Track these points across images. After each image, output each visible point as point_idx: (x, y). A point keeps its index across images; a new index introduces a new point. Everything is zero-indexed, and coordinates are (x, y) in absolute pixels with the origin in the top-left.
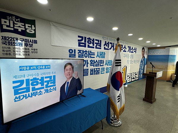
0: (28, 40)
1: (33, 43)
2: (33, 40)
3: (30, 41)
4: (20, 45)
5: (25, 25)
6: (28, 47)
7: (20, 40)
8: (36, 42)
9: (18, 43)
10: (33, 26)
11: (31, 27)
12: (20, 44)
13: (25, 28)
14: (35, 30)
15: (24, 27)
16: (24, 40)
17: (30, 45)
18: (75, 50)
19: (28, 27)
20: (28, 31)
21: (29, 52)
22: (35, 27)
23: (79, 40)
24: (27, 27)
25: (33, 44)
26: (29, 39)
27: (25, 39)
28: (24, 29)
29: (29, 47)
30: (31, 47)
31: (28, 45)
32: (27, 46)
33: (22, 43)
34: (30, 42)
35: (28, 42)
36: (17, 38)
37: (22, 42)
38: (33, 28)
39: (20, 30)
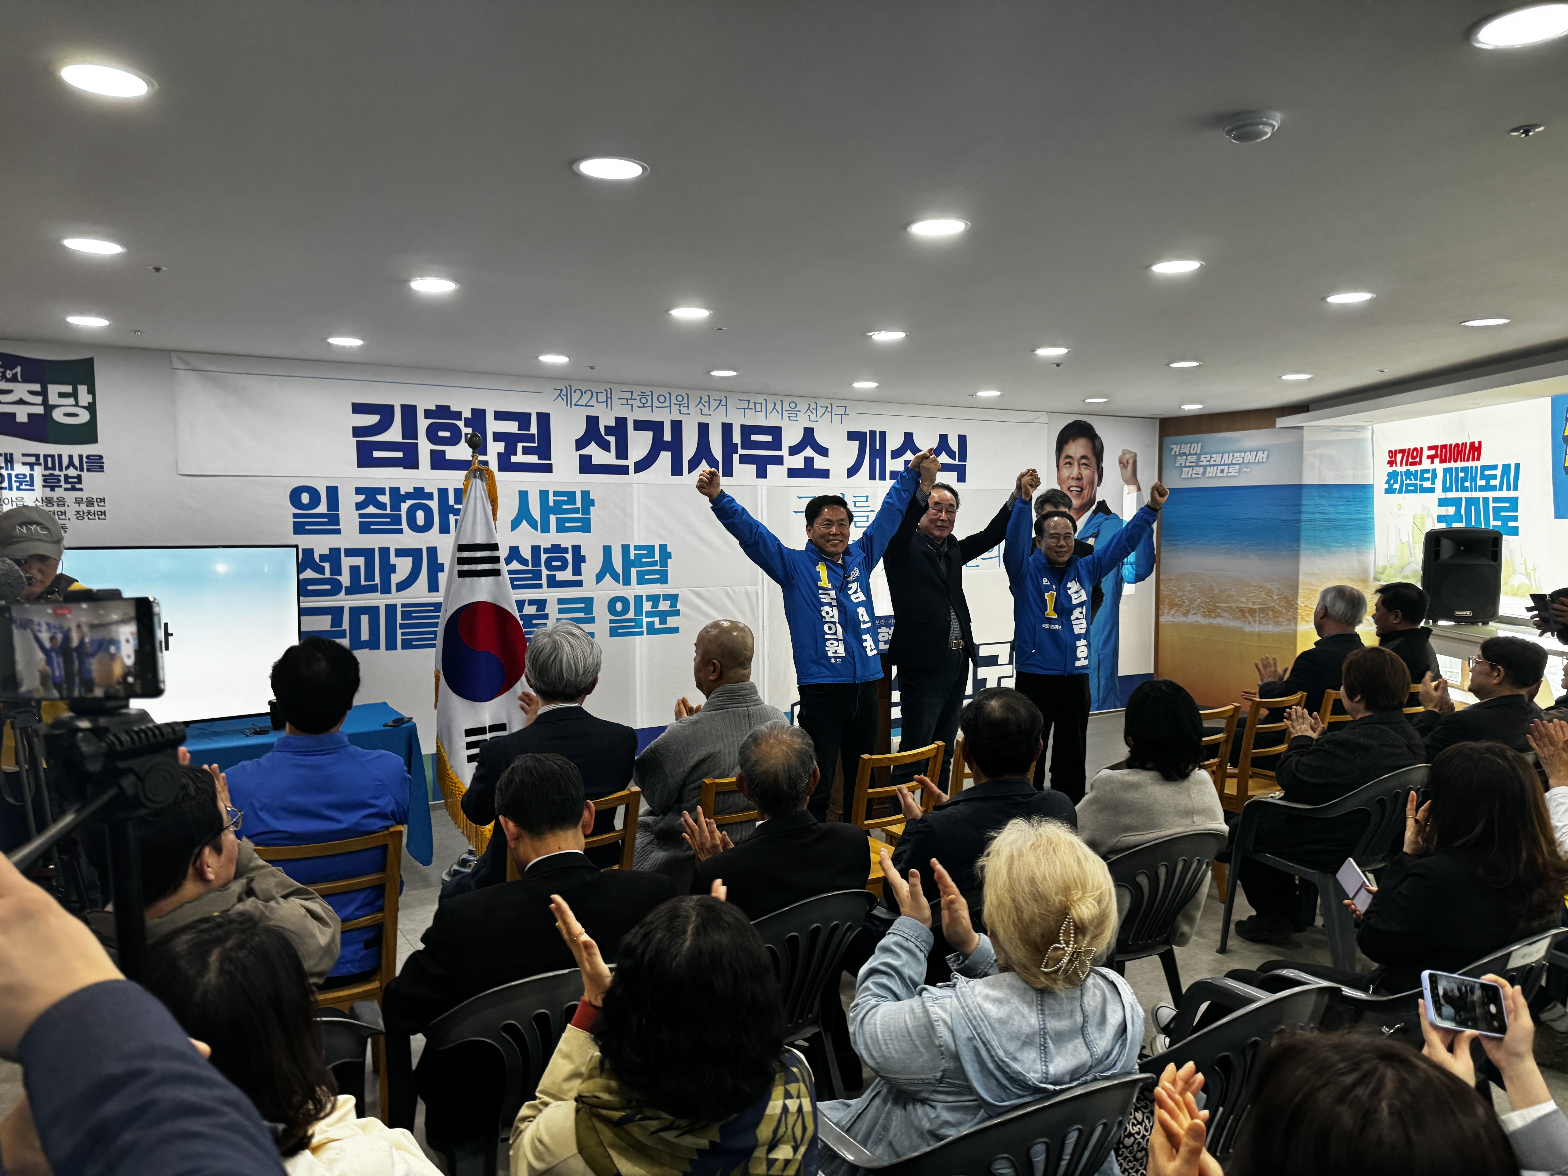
0: (60, 456)
1: (82, 470)
2: (81, 457)
3: (71, 463)
4: (23, 487)
5: (44, 393)
6: (59, 493)
7: (24, 464)
8: (96, 464)
9: (14, 479)
10: (82, 389)
11: (74, 395)
12: (21, 478)
13: (45, 403)
14: (91, 408)
15: (39, 399)
16: (42, 460)
17: (66, 482)
18: (333, 492)
19: (62, 395)
20: (58, 415)
21: (64, 513)
22: (92, 391)
23: (357, 431)
24: (53, 399)
25: (85, 475)
26: (65, 450)
27: (46, 457)
28: (40, 410)
29: (66, 489)
30: (73, 489)
31: (59, 481)
32: (52, 489)
33: (32, 476)
34: (67, 468)
35: (61, 469)
36: (11, 455)
37: (32, 469)
38: (85, 398)
39: (22, 417)
